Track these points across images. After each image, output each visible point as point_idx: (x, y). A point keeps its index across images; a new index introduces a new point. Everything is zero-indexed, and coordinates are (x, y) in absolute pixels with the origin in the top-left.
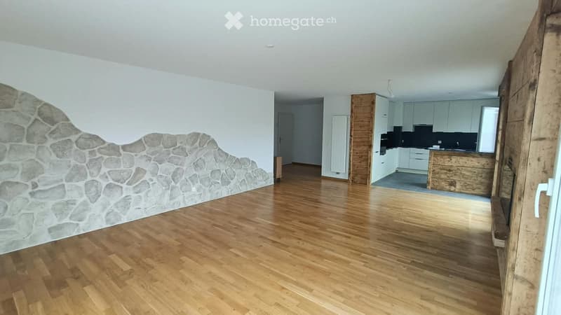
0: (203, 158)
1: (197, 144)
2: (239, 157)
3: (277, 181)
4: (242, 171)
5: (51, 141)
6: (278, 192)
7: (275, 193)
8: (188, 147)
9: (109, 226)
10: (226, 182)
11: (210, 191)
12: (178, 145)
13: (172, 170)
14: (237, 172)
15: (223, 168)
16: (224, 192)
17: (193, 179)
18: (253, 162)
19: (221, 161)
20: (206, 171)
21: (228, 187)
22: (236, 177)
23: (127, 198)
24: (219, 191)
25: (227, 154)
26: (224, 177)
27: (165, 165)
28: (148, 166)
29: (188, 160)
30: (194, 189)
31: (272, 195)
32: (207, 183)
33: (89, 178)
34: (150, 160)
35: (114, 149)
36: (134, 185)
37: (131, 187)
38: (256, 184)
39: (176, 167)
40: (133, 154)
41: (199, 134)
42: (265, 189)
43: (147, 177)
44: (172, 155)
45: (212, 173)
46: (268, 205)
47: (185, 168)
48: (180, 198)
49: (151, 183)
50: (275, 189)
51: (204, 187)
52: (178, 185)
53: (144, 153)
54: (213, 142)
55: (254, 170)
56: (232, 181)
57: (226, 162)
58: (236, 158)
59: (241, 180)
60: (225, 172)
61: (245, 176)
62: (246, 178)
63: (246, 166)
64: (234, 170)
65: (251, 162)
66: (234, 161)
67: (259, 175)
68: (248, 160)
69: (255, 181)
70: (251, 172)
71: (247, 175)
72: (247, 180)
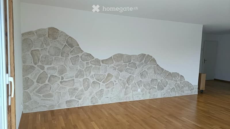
0: (147, 70)
1: (144, 60)
2: (171, 72)
3: (200, 92)
4: (172, 81)
5: (70, 56)
6: (200, 100)
7: (198, 101)
8: (137, 63)
9: (92, 105)
10: (161, 88)
11: (149, 93)
12: (132, 61)
13: (127, 77)
14: (169, 82)
15: (160, 78)
16: (159, 95)
17: (139, 83)
18: (182, 76)
19: (158, 74)
20: (148, 79)
21: (162, 91)
22: (168, 85)
23: (102, 91)
24: (156, 93)
25: (163, 69)
26: (159, 84)
27: (124, 73)
28: (114, 73)
29: (138, 71)
30: (139, 90)
31: (196, 102)
32: (148, 87)
33: (85, 77)
34: (115, 69)
35: (97, 62)
36: (106, 84)
37: (104, 84)
38: (184, 92)
39: (130, 75)
40: (107, 65)
41: (145, 55)
42: (190, 97)
43: (113, 79)
44: (128, 67)
45: (151, 80)
46: (192, 109)
47: (135, 76)
48: (130, 95)
49: (115, 83)
50: (198, 98)
51: (145, 90)
52: (130, 86)
53: (113, 65)
54: (154, 60)
55: (182, 82)
56: (165, 88)
57: (162, 75)
58: (169, 72)
59: (171, 88)
60: (160, 81)
61: (175, 85)
62: (176, 87)
63: (176, 78)
64: (167, 80)
65: (180, 76)
66: (167, 74)
67: (186, 86)
68: (178, 74)
69: (182, 90)
70: (179, 83)
71: (176, 85)
72: (176, 89)
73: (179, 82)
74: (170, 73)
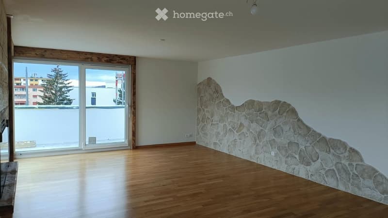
0: (282, 126)
1: (277, 111)
2: (328, 136)
4: (330, 156)
5: (217, 102)
8: (270, 113)
9: (228, 153)
10: (306, 161)
11: (286, 162)
12: (264, 110)
13: (258, 130)
14: (322, 154)
15: (303, 144)
16: (302, 172)
17: (272, 143)
18: (353, 150)
19: (300, 134)
20: (282, 140)
21: (308, 167)
22: (319, 160)
23: (235, 141)
24: (297, 167)
25: (308, 129)
26: (302, 153)
27: (254, 125)
28: (246, 123)
29: (271, 124)
30: (273, 153)
32: (284, 153)
33: (224, 123)
34: (247, 119)
35: (234, 108)
37: (238, 134)
39: (262, 128)
40: (240, 113)
41: (280, 102)
43: (245, 130)
44: (259, 118)
45: (289, 144)
47: (266, 131)
48: (261, 156)
49: (246, 135)
51: (281, 155)
52: (261, 143)
53: (244, 113)
54: (294, 112)
55: (354, 164)
56: (313, 163)
57: (307, 138)
58: (321, 136)
59: (327, 169)
60: (304, 149)
61: (336, 165)
62: (338, 170)
63: (338, 151)
64: (318, 151)
65: (348, 149)
66: (318, 139)
67: (365, 176)
68: (344, 145)
69: (356, 182)
70: (347, 164)
71: (340, 165)
72: (339, 174)
73: (345, 162)
74: (323, 137)
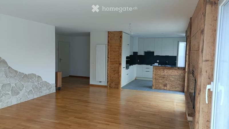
2: (27, 73)
3: (58, 89)
4: (29, 83)
6: (58, 97)
7: (57, 99)
10: (15, 93)
14: (25, 84)
15: (13, 82)
16: (14, 101)
18: (39, 77)
19: (11, 77)
21: (18, 96)
22: (24, 88)
24: (10, 100)
25: (16, 72)
26: (14, 89)
31: (54, 100)
38: (42, 92)
42: (49, 96)
45: (2, 86)
50: (56, 96)
54: (4, 62)
55: (40, 83)
56: (20, 92)
57: (16, 78)
58: (24, 74)
59: (28, 91)
60: (15, 86)
61: (32, 87)
62: (33, 89)
63: (33, 80)
64: (23, 83)
65: (37, 76)
66: (22, 77)
67: (44, 86)
68: (35, 75)
69: (40, 90)
70: (37, 84)
71: (34, 86)
72: (34, 90)
73: (36, 84)
74: (25, 74)
